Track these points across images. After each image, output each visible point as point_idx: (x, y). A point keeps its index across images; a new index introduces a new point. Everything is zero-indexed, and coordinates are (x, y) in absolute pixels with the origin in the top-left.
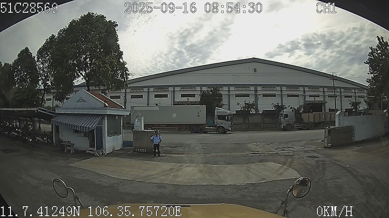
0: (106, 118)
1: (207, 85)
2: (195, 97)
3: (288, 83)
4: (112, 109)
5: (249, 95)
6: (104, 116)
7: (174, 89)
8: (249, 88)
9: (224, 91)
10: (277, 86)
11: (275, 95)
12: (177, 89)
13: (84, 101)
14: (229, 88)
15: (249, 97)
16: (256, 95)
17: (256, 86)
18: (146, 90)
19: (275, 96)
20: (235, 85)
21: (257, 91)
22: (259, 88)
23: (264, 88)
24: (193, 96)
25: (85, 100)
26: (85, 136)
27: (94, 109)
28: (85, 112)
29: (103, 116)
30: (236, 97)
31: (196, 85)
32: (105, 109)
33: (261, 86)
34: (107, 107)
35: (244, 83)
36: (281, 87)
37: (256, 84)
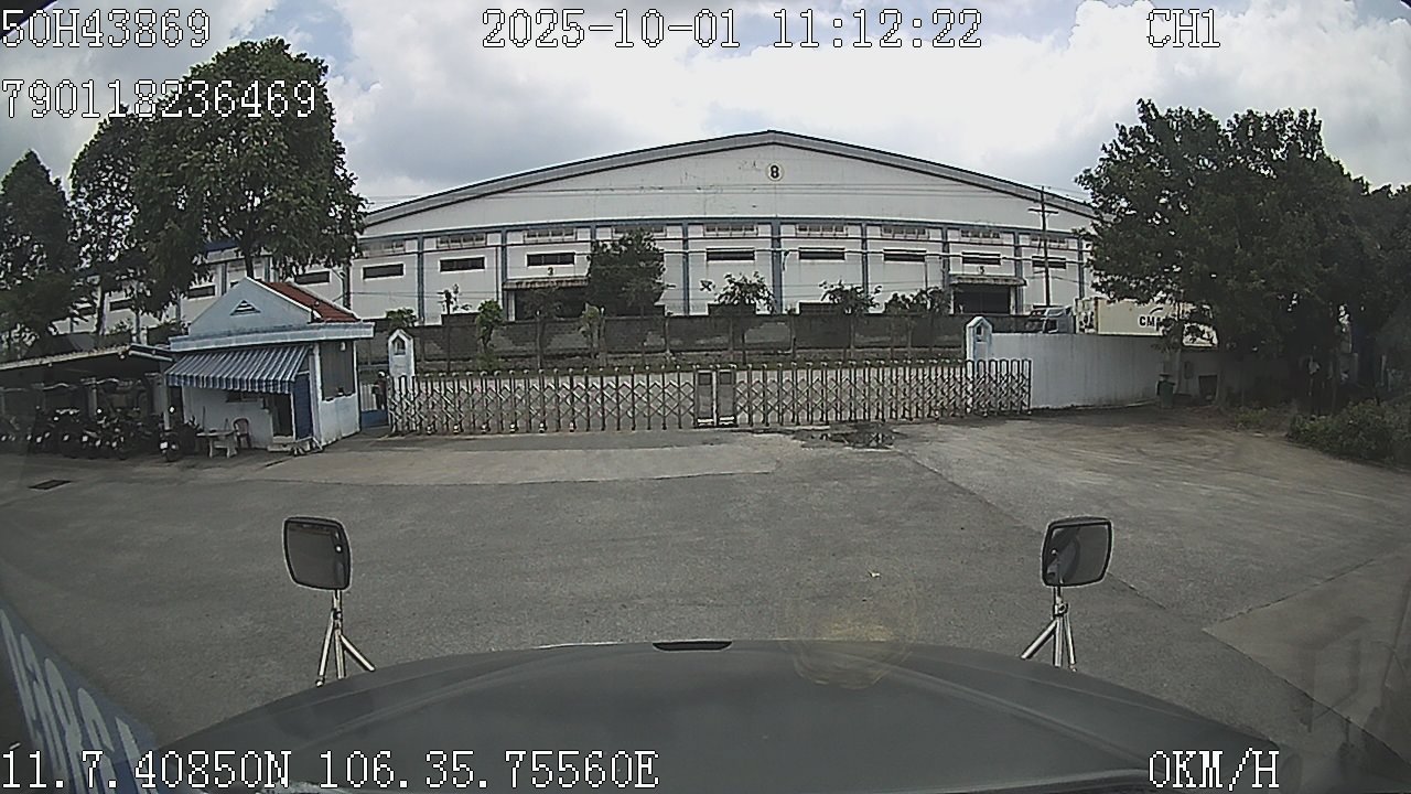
0: (317, 348)
2: (573, 263)
3: (887, 215)
4: (331, 326)
5: (753, 252)
6: (311, 347)
7: (504, 239)
8: (752, 230)
9: (667, 243)
10: (849, 224)
11: (840, 255)
12: (513, 238)
14: (685, 233)
15: (753, 259)
16: (777, 256)
17: (776, 223)
18: (412, 246)
19: (843, 258)
20: (707, 221)
22: (787, 231)
23: (805, 230)
24: (567, 259)
26: (263, 405)
27: (283, 329)
28: (260, 340)
29: (307, 347)
30: (708, 259)
31: (575, 225)
32: (312, 328)
33: (794, 224)
34: (318, 320)
35: (736, 213)
36: (864, 226)
37: (776, 217)
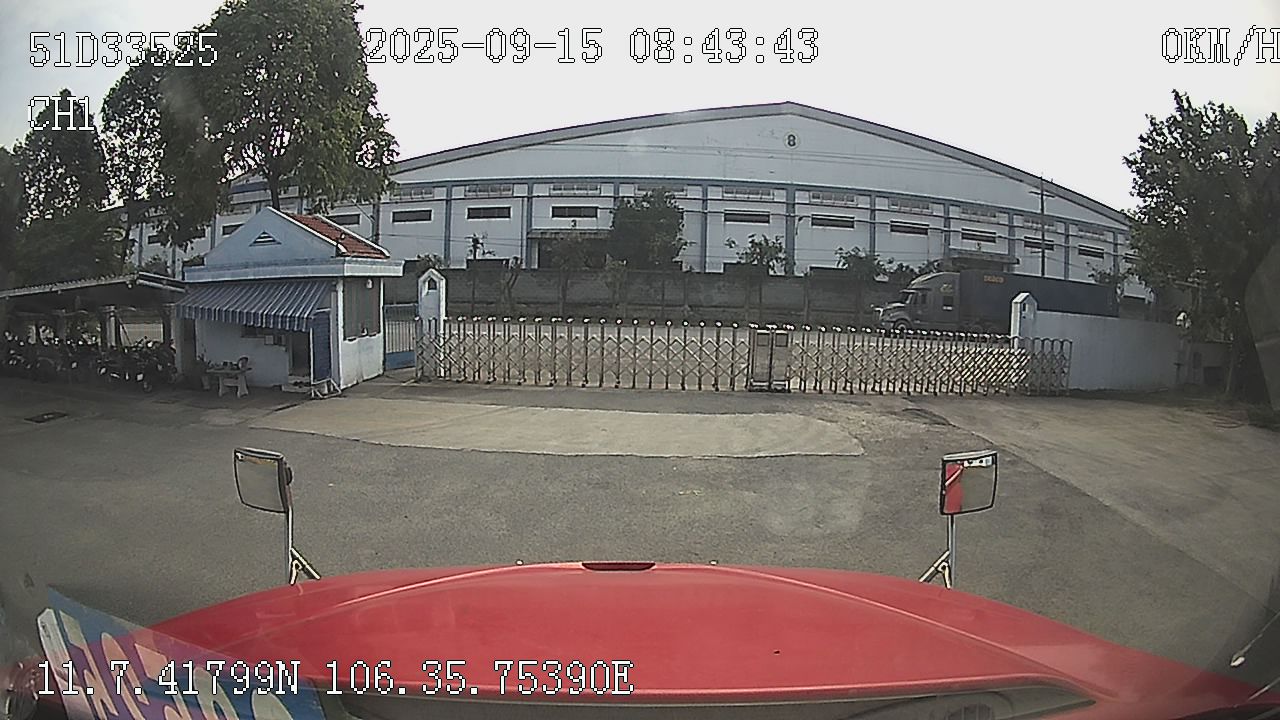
0: (340, 289)
1: (637, 180)
2: (596, 216)
3: (895, 188)
4: (356, 261)
5: (768, 216)
6: (334, 283)
7: (530, 190)
8: (769, 195)
9: (688, 202)
11: (850, 224)
12: (540, 190)
13: (274, 241)
14: (705, 193)
15: (768, 222)
16: (790, 218)
17: (790, 189)
18: (441, 193)
19: (853, 227)
20: (726, 183)
21: (794, 204)
22: (801, 197)
23: (819, 198)
24: (592, 212)
25: (278, 240)
26: (278, 342)
27: (305, 262)
29: (330, 283)
30: (726, 220)
31: (600, 180)
32: (336, 263)
33: (808, 191)
34: (343, 255)
35: (754, 177)
36: (873, 197)
37: (792, 184)
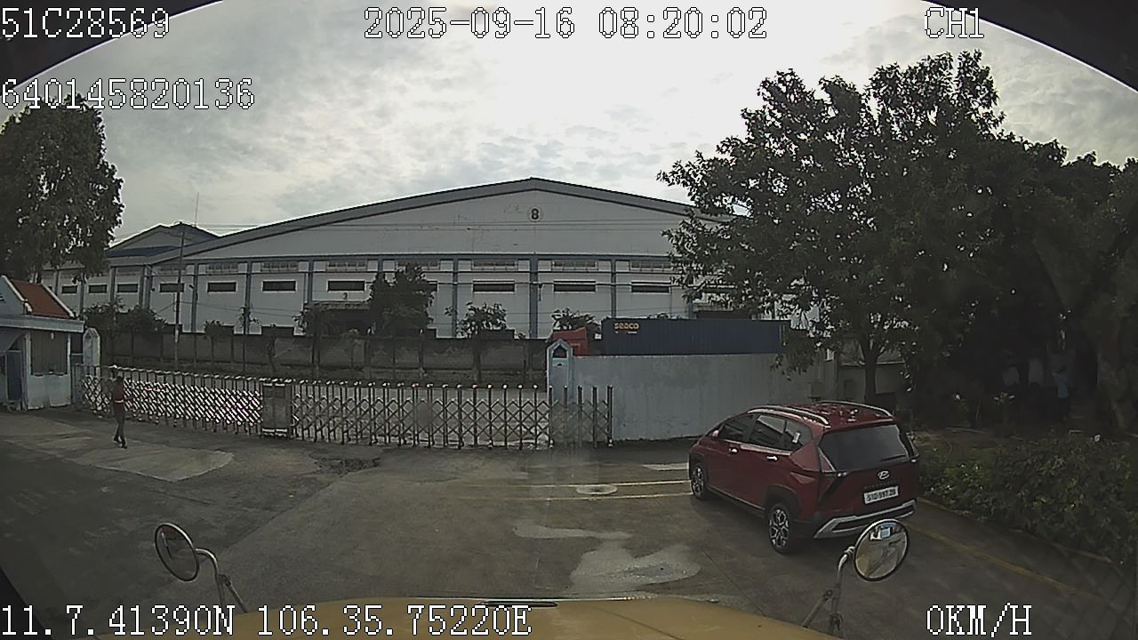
0: (28, 337)
1: (397, 257)
2: (363, 290)
3: (635, 251)
5: (513, 285)
6: (24, 333)
7: (311, 267)
8: (514, 265)
9: (437, 276)
10: (600, 260)
11: (592, 288)
12: (319, 267)
13: (3, 300)
14: (455, 267)
15: (513, 290)
16: (534, 287)
17: (534, 259)
18: (243, 268)
19: (594, 290)
20: (475, 257)
21: (536, 273)
22: (544, 266)
23: (560, 265)
24: (359, 286)
31: (367, 257)
33: (550, 259)
34: (30, 313)
35: (500, 250)
36: (613, 261)
37: (535, 255)
